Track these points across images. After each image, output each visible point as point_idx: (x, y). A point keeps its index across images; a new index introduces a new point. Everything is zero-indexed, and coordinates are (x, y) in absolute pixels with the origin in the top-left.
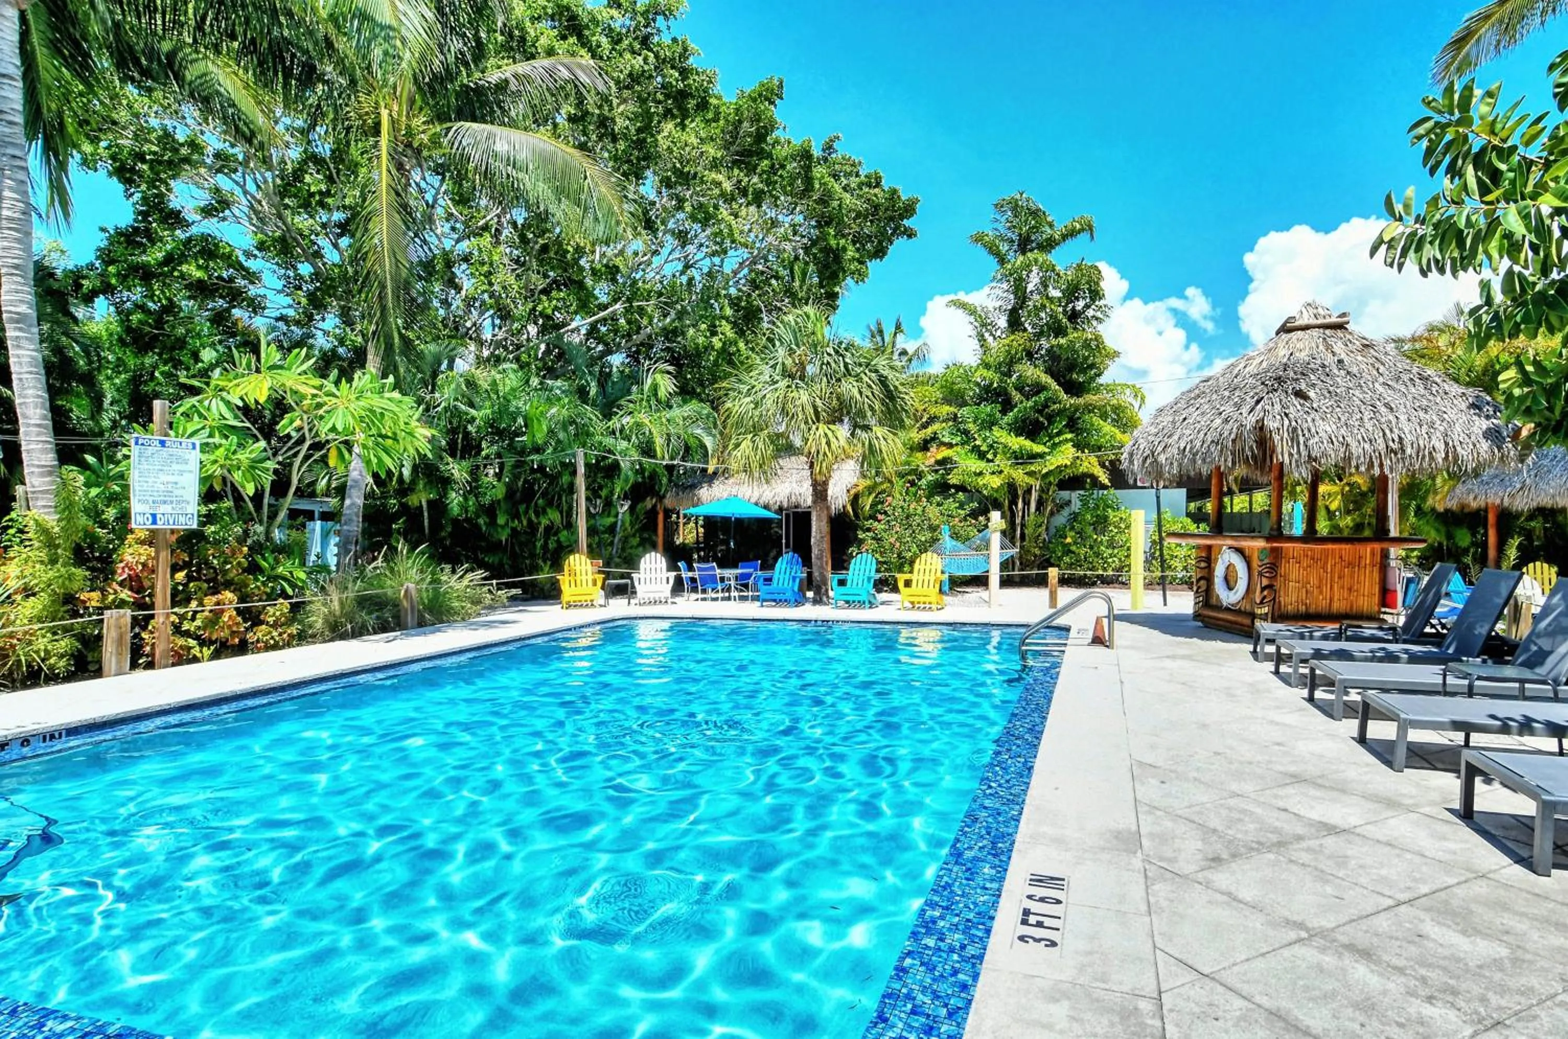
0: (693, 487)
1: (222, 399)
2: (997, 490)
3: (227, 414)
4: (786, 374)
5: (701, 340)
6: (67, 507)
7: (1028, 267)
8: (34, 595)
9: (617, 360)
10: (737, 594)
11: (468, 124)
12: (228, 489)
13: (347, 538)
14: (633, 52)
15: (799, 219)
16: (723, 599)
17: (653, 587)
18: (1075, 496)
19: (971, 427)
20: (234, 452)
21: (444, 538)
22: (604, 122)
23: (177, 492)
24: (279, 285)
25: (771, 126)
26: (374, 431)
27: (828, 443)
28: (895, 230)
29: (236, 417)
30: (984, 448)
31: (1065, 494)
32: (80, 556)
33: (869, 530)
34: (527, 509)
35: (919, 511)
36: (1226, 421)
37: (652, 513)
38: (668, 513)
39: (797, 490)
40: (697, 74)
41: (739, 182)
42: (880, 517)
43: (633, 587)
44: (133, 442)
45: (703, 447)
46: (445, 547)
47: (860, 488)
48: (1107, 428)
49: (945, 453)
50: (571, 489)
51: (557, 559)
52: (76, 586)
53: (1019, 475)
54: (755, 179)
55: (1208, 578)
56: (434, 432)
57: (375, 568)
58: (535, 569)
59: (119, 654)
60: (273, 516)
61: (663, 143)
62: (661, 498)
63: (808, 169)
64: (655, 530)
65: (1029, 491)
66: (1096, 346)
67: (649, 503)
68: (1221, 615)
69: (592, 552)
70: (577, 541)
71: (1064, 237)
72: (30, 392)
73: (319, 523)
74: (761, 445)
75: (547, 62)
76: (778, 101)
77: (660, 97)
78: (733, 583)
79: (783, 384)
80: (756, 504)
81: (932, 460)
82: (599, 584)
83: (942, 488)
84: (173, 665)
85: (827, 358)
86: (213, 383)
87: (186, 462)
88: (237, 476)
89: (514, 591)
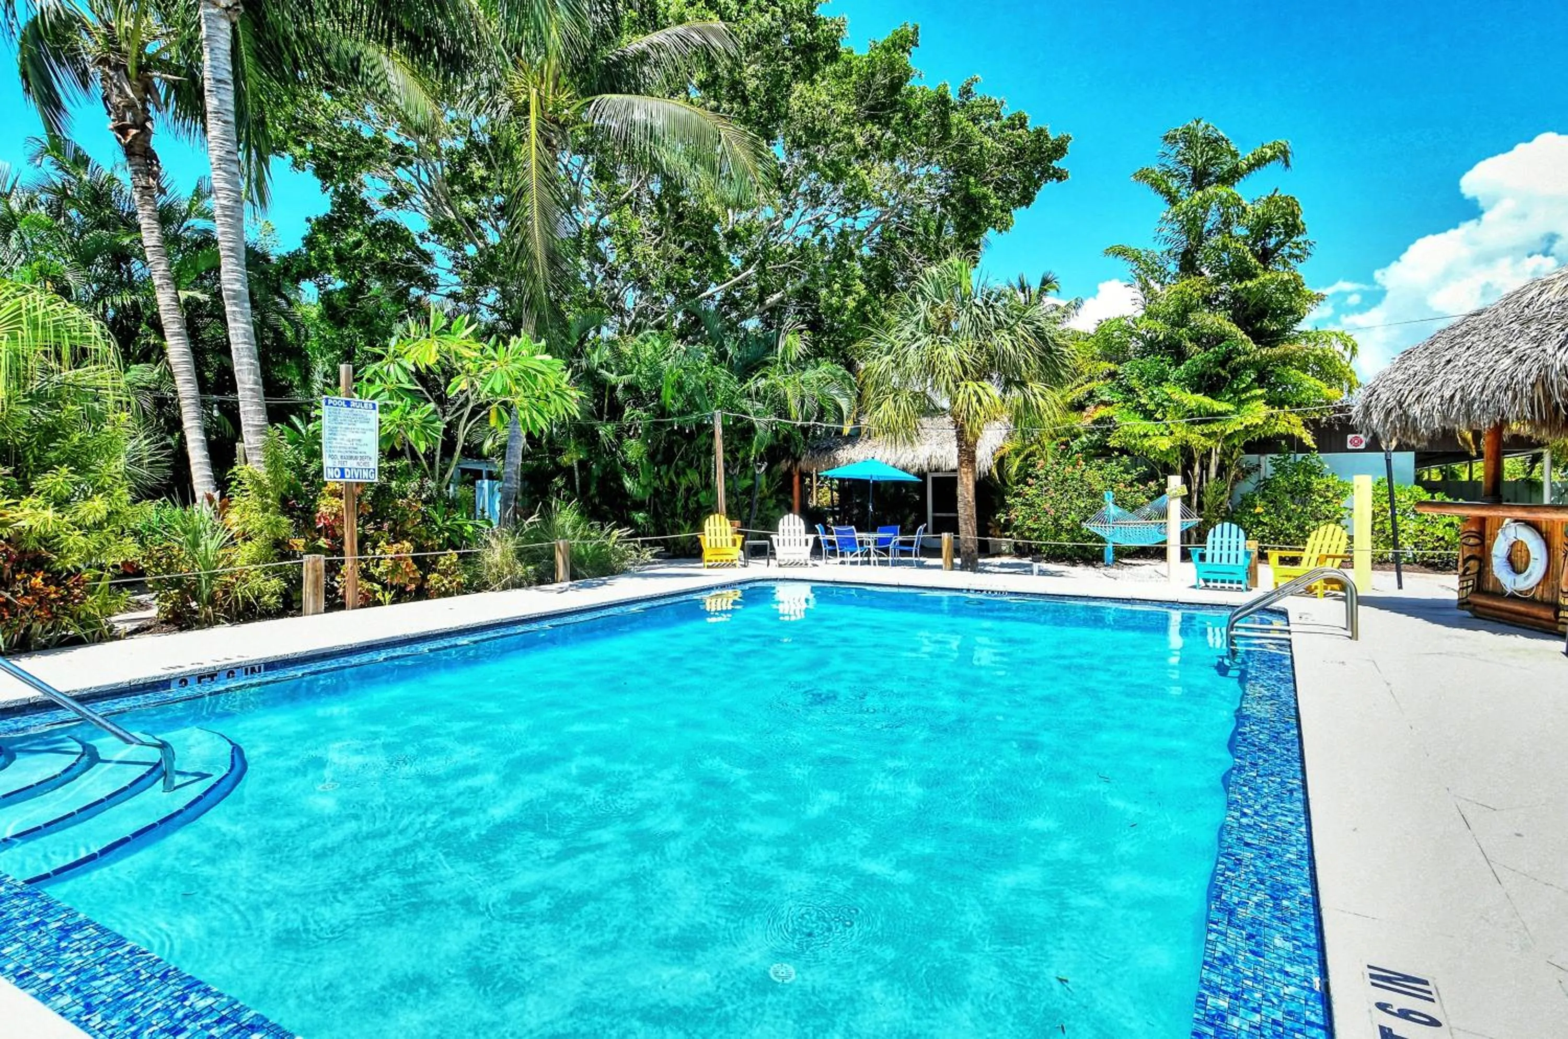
0: (829, 449)
1: (399, 365)
2: (1167, 454)
3: (404, 378)
4: (929, 330)
5: (834, 300)
6: (274, 463)
7: (1205, 204)
8: (250, 539)
9: (752, 324)
10: (876, 558)
11: (607, 96)
12: (406, 448)
13: (507, 494)
14: (761, 10)
15: (935, 170)
16: (863, 563)
17: (792, 549)
18: (1267, 463)
19: (1134, 383)
20: (409, 413)
21: (593, 496)
22: (736, 85)
23: (360, 449)
24: (450, 265)
25: (907, 74)
26: (529, 393)
27: (979, 401)
28: (1042, 173)
29: (410, 381)
30: (1151, 407)
31: (1253, 458)
32: (285, 507)
33: (1018, 495)
34: (668, 470)
35: (1077, 476)
36: (1521, 360)
37: (788, 475)
38: (803, 475)
39: (939, 452)
40: (826, 23)
41: (872, 136)
42: (1030, 481)
43: (772, 548)
44: (323, 402)
45: (838, 409)
46: (594, 505)
47: (1006, 450)
48: (1310, 381)
49: (1103, 412)
50: (710, 451)
51: (697, 518)
52: (283, 533)
53: (1196, 438)
54: (889, 134)
55: (1482, 558)
56: (582, 394)
57: (531, 524)
58: (678, 528)
59: (316, 594)
60: (443, 472)
61: (794, 104)
62: (797, 460)
63: (944, 115)
64: (791, 493)
65: (1208, 455)
66: (1293, 288)
67: (784, 465)
68: (1502, 605)
69: (730, 515)
70: (716, 502)
71: (1251, 167)
72: (245, 360)
73: (486, 481)
74: (903, 404)
75: (680, 29)
76: (913, 49)
77: (788, 53)
78: (872, 547)
79: (926, 340)
80: (894, 466)
81: (1089, 420)
82: (739, 544)
83: (1100, 451)
84: (362, 607)
85: (975, 311)
86: (391, 350)
87: (367, 421)
88: (411, 436)
89: (657, 549)
